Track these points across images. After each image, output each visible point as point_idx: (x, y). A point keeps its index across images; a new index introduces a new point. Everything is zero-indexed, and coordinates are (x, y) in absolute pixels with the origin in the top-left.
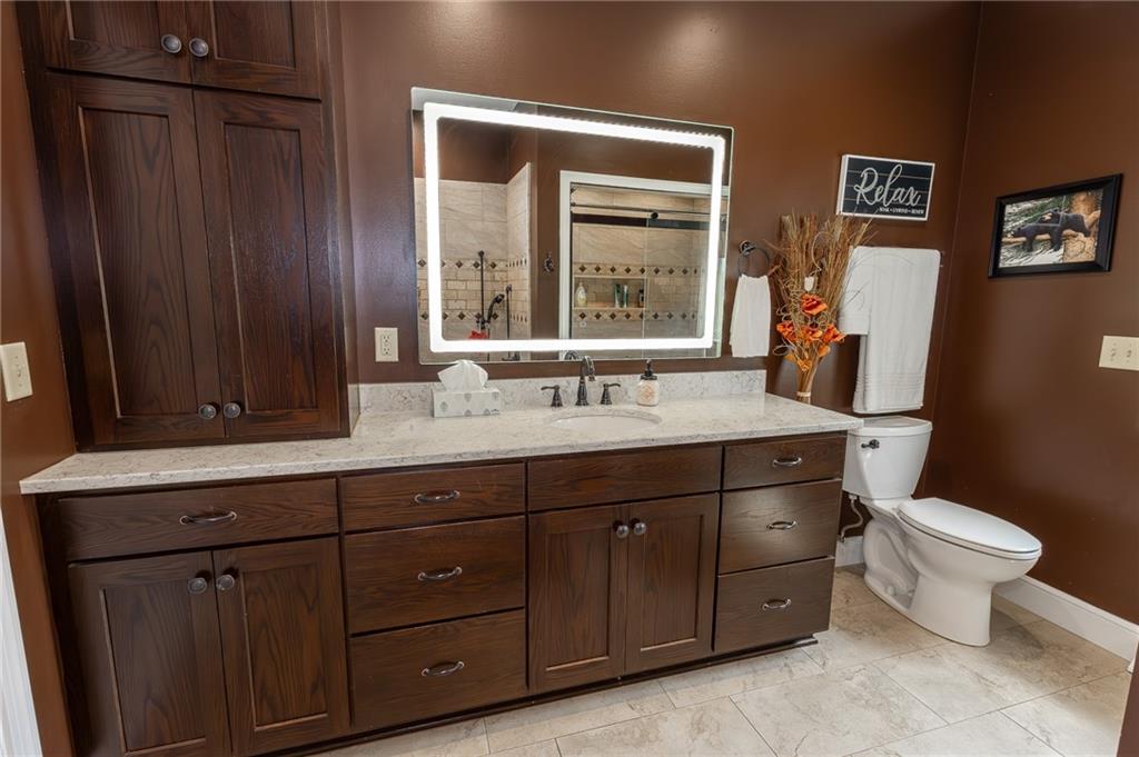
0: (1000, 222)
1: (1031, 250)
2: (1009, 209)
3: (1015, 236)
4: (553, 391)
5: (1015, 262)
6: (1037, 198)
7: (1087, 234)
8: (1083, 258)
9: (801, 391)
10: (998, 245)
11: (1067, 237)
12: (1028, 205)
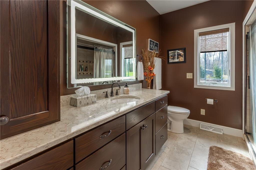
0: (168, 54)
1: (174, 59)
2: (170, 52)
3: (171, 57)
4: (106, 93)
5: (172, 61)
6: (174, 51)
7: (182, 57)
8: (182, 61)
9: (148, 87)
10: (168, 58)
11: (179, 57)
12: (173, 52)
